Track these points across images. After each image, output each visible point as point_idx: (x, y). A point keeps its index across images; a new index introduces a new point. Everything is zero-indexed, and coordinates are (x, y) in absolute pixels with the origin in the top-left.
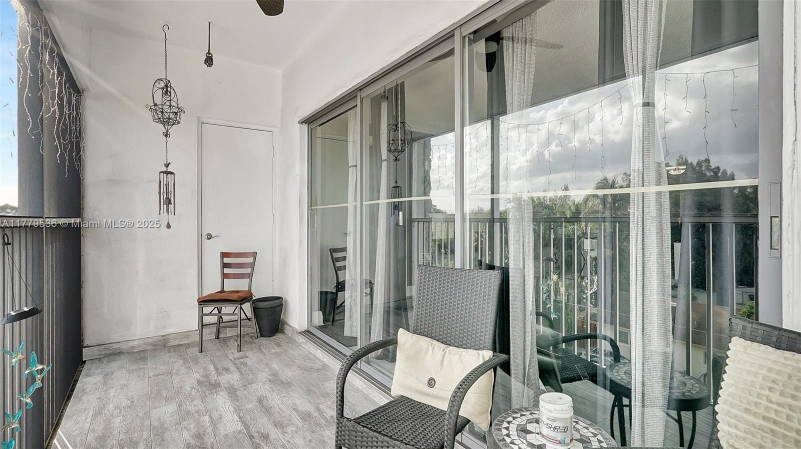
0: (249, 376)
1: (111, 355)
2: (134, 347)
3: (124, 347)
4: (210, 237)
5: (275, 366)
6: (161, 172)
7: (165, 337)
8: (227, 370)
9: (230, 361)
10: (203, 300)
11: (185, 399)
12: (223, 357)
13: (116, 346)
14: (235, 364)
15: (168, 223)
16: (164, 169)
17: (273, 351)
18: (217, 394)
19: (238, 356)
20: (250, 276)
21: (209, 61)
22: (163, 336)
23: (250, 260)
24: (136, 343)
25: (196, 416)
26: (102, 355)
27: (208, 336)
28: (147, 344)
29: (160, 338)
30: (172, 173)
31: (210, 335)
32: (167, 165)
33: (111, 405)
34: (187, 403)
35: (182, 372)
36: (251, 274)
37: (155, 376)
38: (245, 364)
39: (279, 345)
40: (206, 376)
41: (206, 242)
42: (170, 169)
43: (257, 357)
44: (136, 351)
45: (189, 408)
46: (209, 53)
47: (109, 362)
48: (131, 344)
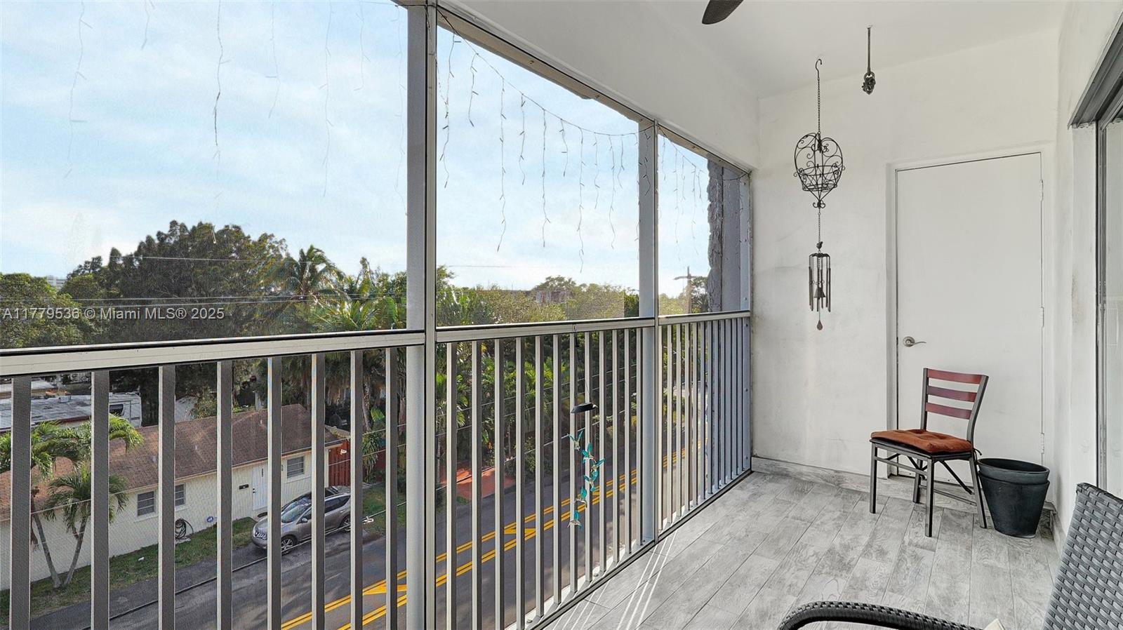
0: (905, 579)
1: (777, 474)
2: (801, 474)
3: (791, 469)
4: (911, 342)
5: (964, 588)
6: (814, 255)
7: (840, 474)
8: (882, 553)
9: (899, 542)
10: (880, 436)
11: (795, 561)
12: (895, 533)
13: (783, 466)
14: (903, 551)
15: (820, 323)
16: (817, 251)
17: (992, 562)
18: (834, 579)
19: (920, 543)
20: (972, 416)
21: (869, 84)
22: (836, 472)
23: (974, 388)
24: (804, 469)
25: (785, 590)
26: (768, 470)
27: (902, 493)
28: (817, 476)
29: (832, 472)
30: (827, 255)
31: (906, 494)
32: (820, 245)
33: (728, 529)
34: (792, 570)
35: (826, 527)
36: (974, 412)
37: (794, 518)
38: (917, 558)
39: (1014, 557)
40: (847, 548)
41: (905, 351)
42: (823, 251)
43: (950, 558)
44: (804, 479)
45: (787, 576)
46: (869, 73)
47: (770, 481)
48: (799, 468)
